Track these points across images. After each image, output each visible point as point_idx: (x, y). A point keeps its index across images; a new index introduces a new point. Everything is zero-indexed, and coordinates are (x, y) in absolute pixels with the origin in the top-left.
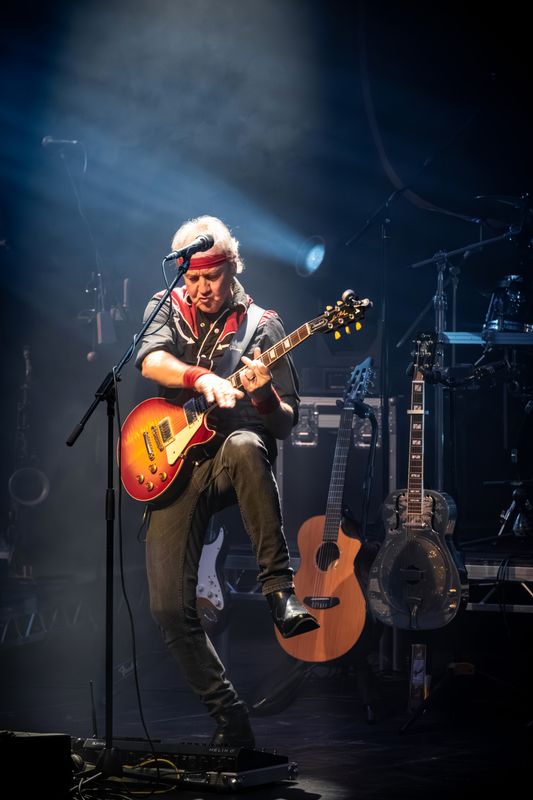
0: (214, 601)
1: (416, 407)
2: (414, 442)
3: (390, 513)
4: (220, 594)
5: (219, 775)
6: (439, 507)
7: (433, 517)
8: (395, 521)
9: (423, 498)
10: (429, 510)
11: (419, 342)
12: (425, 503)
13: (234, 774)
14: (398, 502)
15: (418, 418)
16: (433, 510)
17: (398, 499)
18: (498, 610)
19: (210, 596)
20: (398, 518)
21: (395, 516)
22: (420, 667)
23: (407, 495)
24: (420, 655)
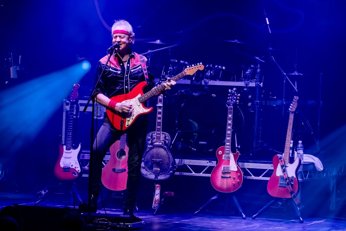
0: (77, 169)
1: (159, 104)
2: (159, 116)
3: (149, 140)
4: (79, 167)
5: (124, 224)
6: (167, 138)
7: (165, 141)
8: (151, 143)
9: (161, 135)
10: (164, 139)
11: (161, 81)
12: (162, 137)
13: (130, 224)
14: (152, 136)
15: (160, 107)
16: (165, 139)
17: (152, 135)
18: (179, 174)
19: (75, 168)
20: (152, 142)
21: (151, 141)
22: (158, 193)
23: (156, 133)
24: (158, 188)
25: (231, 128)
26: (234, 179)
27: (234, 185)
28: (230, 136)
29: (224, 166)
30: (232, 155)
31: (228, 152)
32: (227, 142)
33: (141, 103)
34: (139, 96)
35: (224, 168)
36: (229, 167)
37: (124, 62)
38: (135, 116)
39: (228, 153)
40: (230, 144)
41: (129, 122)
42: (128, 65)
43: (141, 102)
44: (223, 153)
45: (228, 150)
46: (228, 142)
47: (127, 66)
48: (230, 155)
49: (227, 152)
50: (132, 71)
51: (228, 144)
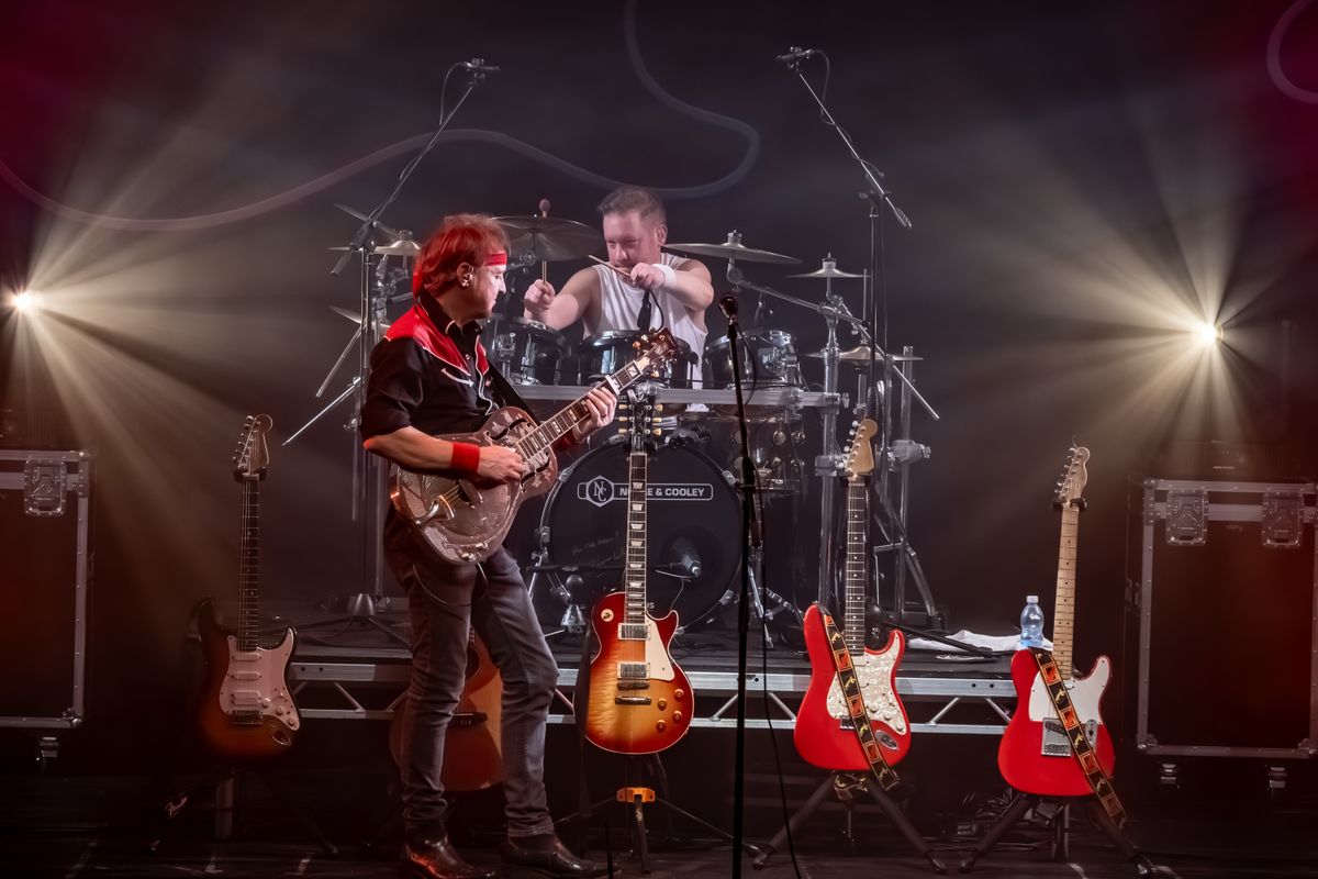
10: (537, 466)
16: (539, 470)
25: (643, 528)
26: (662, 707)
27: (660, 728)
28: (641, 559)
29: (626, 663)
30: (651, 625)
31: (640, 613)
32: (632, 579)
35: (626, 669)
36: (643, 668)
39: (636, 617)
40: (643, 585)
44: (619, 618)
45: (639, 605)
46: (637, 579)
48: (646, 624)
49: (632, 613)
51: (635, 584)
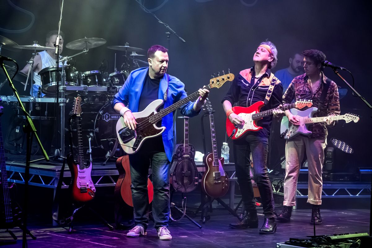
2: (186, 128)
8: (180, 155)
12: (189, 149)
17: (181, 147)
19: (91, 188)
23: (184, 146)
27: (224, 189)
29: (216, 172)
33: (253, 120)
34: (254, 113)
37: (256, 78)
38: (245, 130)
41: (239, 133)
42: (259, 82)
43: (253, 118)
47: (257, 82)
50: (259, 88)
